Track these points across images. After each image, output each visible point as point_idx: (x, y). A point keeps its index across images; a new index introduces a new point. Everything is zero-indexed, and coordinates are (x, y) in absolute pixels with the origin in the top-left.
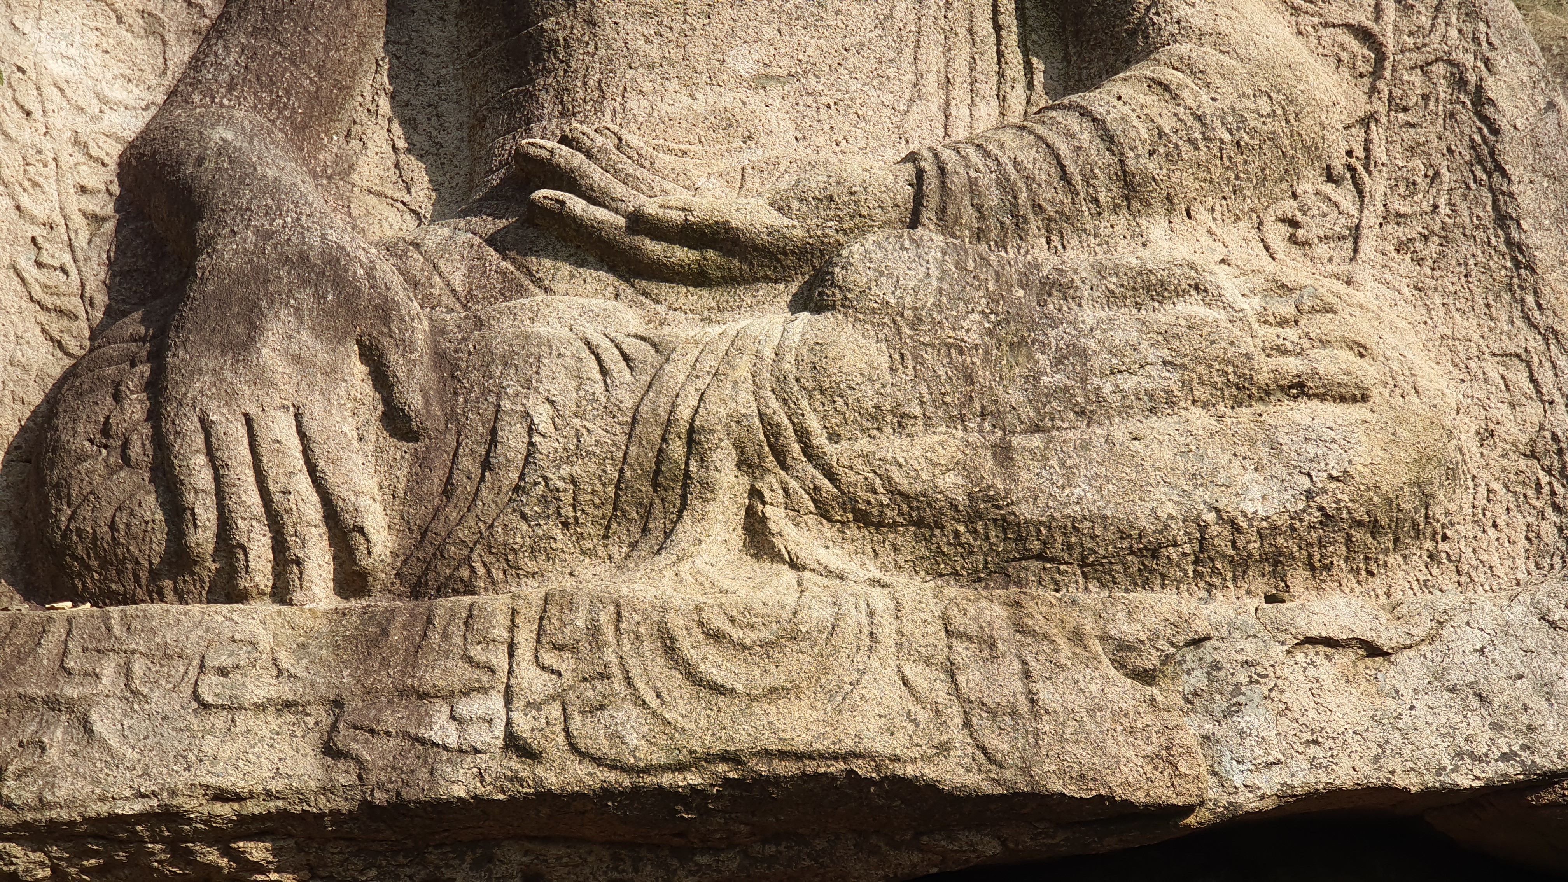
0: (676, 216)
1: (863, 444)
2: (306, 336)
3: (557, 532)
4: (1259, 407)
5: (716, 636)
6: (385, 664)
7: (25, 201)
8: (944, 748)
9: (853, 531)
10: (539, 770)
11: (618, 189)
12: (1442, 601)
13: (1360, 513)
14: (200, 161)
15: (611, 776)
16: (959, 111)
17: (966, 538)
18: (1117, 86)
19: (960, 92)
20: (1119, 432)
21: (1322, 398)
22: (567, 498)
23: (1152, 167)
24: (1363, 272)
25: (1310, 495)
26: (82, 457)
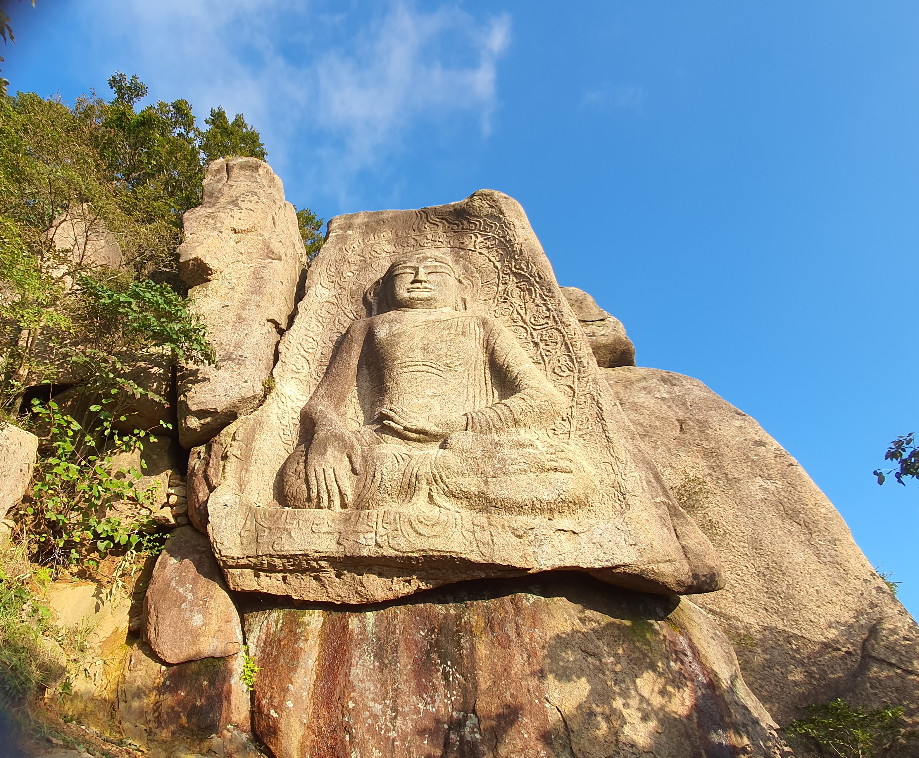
0: (414, 428)
1: (454, 480)
2: (336, 452)
3: (387, 497)
4: (546, 473)
5: (421, 522)
6: (350, 525)
7: (282, 421)
8: (472, 551)
9: (452, 499)
10: (382, 551)
11: (401, 421)
12: (591, 522)
13: (571, 500)
14: (316, 413)
15: (398, 553)
16: (477, 403)
17: (478, 502)
18: (512, 398)
19: (477, 398)
20: (513, 479)
21: (561, 472)
22: (390, 489)
23: (521, 417)
24: (571, 442)
25: (559, 495)
26: (291, 476)
